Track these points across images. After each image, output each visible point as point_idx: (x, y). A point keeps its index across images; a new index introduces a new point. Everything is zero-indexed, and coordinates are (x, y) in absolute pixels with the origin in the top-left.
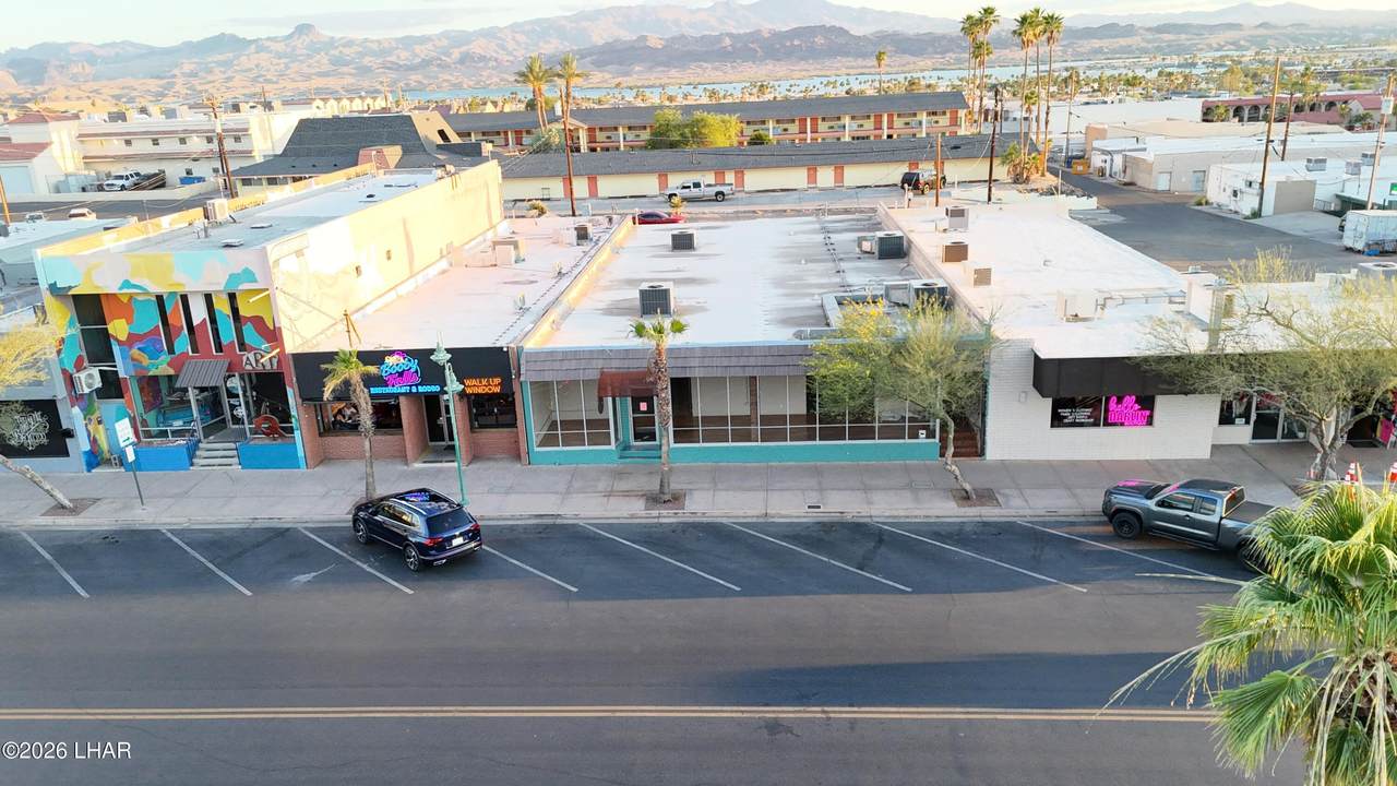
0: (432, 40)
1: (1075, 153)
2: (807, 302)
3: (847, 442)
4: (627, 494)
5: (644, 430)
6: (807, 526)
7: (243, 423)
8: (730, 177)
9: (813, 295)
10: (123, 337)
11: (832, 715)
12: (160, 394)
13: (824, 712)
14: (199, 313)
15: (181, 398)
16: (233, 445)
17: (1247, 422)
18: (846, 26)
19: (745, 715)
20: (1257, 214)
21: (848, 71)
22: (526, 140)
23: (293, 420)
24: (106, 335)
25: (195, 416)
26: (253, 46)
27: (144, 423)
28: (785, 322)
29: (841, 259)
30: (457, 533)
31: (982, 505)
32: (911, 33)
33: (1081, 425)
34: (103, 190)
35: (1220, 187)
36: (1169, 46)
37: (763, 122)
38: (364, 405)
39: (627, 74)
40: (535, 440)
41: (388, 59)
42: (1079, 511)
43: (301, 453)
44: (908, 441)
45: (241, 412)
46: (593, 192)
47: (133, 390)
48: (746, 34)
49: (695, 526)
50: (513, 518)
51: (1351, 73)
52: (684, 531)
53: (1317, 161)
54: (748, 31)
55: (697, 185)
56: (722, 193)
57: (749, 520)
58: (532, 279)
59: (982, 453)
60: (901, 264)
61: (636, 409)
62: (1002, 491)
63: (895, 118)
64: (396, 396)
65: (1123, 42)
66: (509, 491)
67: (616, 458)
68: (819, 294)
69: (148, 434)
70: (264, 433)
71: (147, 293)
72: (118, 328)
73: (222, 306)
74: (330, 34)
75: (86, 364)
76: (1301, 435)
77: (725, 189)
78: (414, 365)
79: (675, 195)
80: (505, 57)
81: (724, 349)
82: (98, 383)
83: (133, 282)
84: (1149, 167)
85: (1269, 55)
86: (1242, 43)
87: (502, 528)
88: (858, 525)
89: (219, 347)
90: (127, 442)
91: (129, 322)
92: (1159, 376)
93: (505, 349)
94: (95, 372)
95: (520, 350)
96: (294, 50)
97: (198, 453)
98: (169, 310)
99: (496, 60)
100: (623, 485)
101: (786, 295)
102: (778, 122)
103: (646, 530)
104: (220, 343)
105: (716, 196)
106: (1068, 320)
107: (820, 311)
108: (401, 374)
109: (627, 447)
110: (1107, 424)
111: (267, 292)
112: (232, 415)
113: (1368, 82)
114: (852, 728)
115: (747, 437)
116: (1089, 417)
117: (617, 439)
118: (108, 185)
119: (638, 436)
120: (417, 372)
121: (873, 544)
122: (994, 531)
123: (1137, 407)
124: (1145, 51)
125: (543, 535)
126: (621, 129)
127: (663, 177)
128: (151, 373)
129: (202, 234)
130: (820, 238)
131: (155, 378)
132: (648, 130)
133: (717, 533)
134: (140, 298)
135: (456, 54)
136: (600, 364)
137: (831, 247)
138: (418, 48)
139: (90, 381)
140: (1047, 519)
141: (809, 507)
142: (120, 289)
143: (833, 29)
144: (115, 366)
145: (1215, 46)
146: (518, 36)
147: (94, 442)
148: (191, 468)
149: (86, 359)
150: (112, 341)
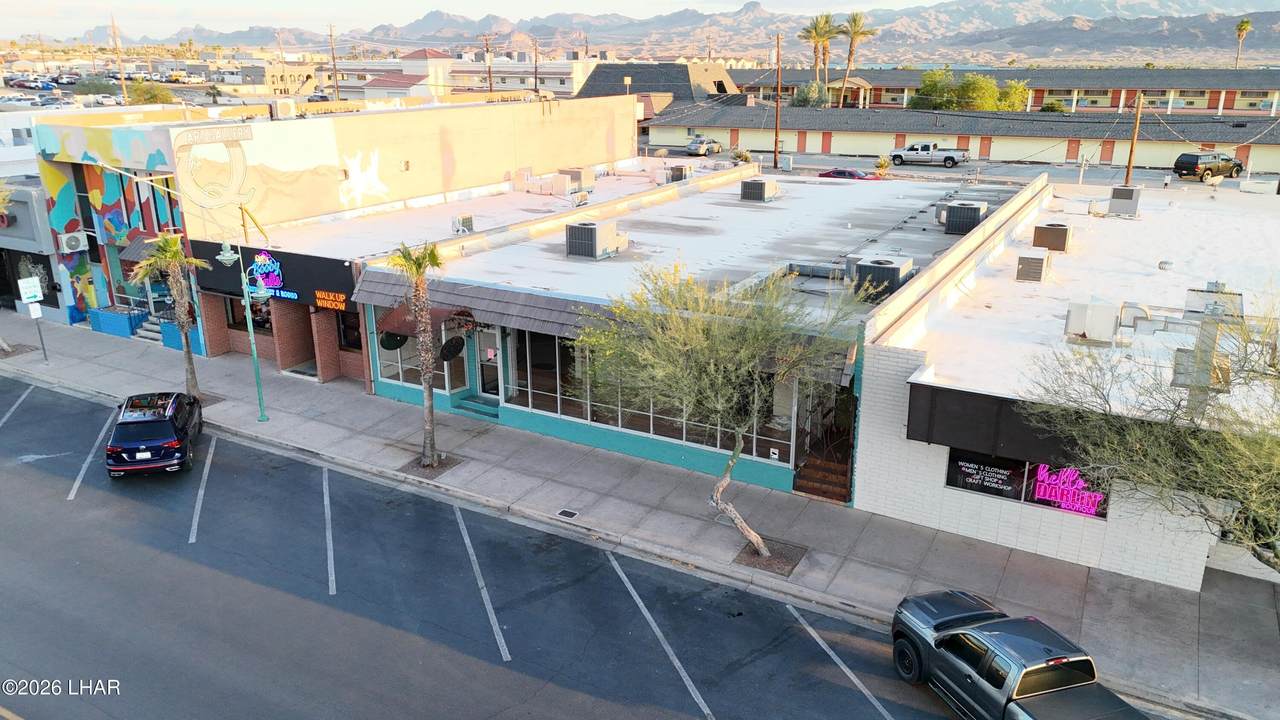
8: (973, 144)
10: (99, 207)
14: (144, 192)
24: (88, 204)
26: (708, 20)
31: (767, 567)
33: (991, 491)
40: (379, 369)
43: (203, 342)
44: (754, 458)
46: (824, 148)
47: (110, 258)
52: (398, 505)
54: (1192, 15)
55: (927, 148)
56: (954, 159)
57: (486, 510)
58: (555, 209)
63: (1237, 97)
67: (449, 406)
72: (95, 198)
74: (771, 11)
75: (80, 227)
78: (276, 267)
80: (923, 35)
82: (87, 246)
83: (90, 154)
89: (159, 227)
91: (102, 192)
93: (347, 264)
94: (85, 235)
95: (361, 268)
96: (739, 24)
97: (143, 324)
98: (125, 186)
99: (915, 38)
104: (159, 222)
105: (946, 161)
106: (1070, 340)
108: (267, 275)
109: (470, 397)
110: (1031, 499)
111: (172, 176)
116: (1004, 483)
120: (278, 275)
123: (1082, 484)
126: (906, 91)
127: (902, 137)
128: (117, 243)
131: (120, 249)
134: (106, 170)
141: (562, 513)
142: (82, 159)
144: (95, 233)
146: (941, 16)
147: (79, 299)
148: (132, 337)
149: (81, 223)
150: (93, 211)
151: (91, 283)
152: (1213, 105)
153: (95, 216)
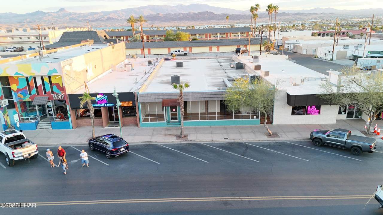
0: (99, 14)
1: (280, 45)
2: (219, 80)
3: (234, 120)
4: (170, 135)
5: (174, 117)
6: (225, 144)
7: (53, 116)
8: (188, 49)
9: (220, 79)
10: (15, 90)
11: (243, 199)
12: (27, 107)
13: (240, 198)
14: (39, 82)
15: (33, 108)
16: (50, 122)
17: (345, 113)
18: (213, 12)
19: (216, 200)
20: (332, 60)
21: (214, 24)
22: (129, 39)
23: (69, 114)
24: (10, 89)
25: (38, 114)
26: (47, 14)
27: (22, 116)
28: (214, 86)
29: (225, 69)
30: (122, 147)
31: (275, 137)
32: (231, 14)
33: (300, 114)
34: (5, 52)
35: (320, 53)
36: (298, 19)
37: (196, 35)
38: (91, 109)
39: (154, 24)
40: (142, 120)
41: (86, 18)
42: (302, 138)
43: (71, 124)
44: (251, 119)
45: (52, 112)
46: (149, 53)
47: (18, 106)
48: (186, 13)
49: (192, 144)
50: (137, 143)
51: (346, 26)
52: (189, 146)
53: (346, 46)
55: (179, 51)
56: (186, 53)
57: (207, 142)
58: (137, 74)
59: (272, 123)
60: (243, 71)
61: (172, 111)
62: (279, 133)
63: (232, 34)
64: (100, 107)
65: (286, 17)
66: (135, 135)
67: (166, 125)
68: (222, 78)
69: (23, 119)
70: (59, 119)
71: (23, 76)
72: (14, 87)
73: (46, 80)
74: (69, 11)
75: (4, 98)
76: (360, 117)
77: (187, 52)
78: (106, 98)
79: (173, 54)
80: (119, 18)
81: (198, 93)
82: (7, 104)
83: (19, 73)
84: (301, 48)
85: (324, 21)
86: (317, 18)
87: (135, 146)
88: (240, 143)
89: (45, 93)
90: (17, 121)
91: (17, 85)
92: (324, 100)
93: (133, 93)
94: (7, 100)
95: (137, 94)
96: (59, 15)
97: (38, 125)
98: (30, 81)
99: (117, 19)
100: (169, 133)
101: (212, 79)
102: (200, 35)
103: (178, 146)
104: (46, 91)
105: (184, 54)
106: (293, 85)
107: (223, 83)
108: (102, 100)
109: (169, 122)
110: (307, 114)
111: (60, 76)
112: (49, 114)
113: (351, 28)
114: (250, 203)
115: (204, 118)
116: (302, 112)
117: (166, 120)
118: (6, 50)
119: (172, 119)
120: (106, 100)
121: (245, 149)
122: (279, 144)
123: (316, 109)
124: (292, 20)
125: (147, 148)
126: (156, 36)
127: (169, 49)
128: (24, 101)
129: (39, 60)
130: (218, 64)
131: (25, 102)
132: (164, 37)
133: (199, 146)
134: (21, 78)
135: (106, 18)
136: (162, 97)
137: (222, 66)
138: (95, 16)
139: (5, 103)
140: (293, 141)
141: (225, 138)
142: (15, 75)
143: (210, 12)
144: (13, 99)
145: (310, 19)
146: (123, 13)
147: (6, 122)
148: (36, 129)
149: (4, 96)
150: (12, 91)
151: (8, 116)
152: (227, 37)
153: (13, 93)
